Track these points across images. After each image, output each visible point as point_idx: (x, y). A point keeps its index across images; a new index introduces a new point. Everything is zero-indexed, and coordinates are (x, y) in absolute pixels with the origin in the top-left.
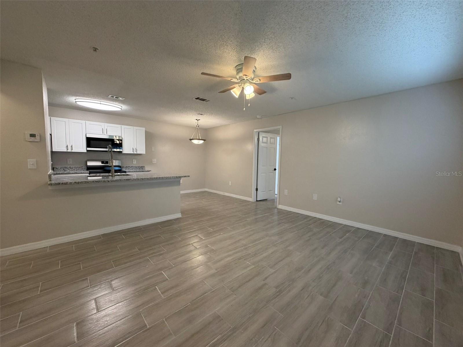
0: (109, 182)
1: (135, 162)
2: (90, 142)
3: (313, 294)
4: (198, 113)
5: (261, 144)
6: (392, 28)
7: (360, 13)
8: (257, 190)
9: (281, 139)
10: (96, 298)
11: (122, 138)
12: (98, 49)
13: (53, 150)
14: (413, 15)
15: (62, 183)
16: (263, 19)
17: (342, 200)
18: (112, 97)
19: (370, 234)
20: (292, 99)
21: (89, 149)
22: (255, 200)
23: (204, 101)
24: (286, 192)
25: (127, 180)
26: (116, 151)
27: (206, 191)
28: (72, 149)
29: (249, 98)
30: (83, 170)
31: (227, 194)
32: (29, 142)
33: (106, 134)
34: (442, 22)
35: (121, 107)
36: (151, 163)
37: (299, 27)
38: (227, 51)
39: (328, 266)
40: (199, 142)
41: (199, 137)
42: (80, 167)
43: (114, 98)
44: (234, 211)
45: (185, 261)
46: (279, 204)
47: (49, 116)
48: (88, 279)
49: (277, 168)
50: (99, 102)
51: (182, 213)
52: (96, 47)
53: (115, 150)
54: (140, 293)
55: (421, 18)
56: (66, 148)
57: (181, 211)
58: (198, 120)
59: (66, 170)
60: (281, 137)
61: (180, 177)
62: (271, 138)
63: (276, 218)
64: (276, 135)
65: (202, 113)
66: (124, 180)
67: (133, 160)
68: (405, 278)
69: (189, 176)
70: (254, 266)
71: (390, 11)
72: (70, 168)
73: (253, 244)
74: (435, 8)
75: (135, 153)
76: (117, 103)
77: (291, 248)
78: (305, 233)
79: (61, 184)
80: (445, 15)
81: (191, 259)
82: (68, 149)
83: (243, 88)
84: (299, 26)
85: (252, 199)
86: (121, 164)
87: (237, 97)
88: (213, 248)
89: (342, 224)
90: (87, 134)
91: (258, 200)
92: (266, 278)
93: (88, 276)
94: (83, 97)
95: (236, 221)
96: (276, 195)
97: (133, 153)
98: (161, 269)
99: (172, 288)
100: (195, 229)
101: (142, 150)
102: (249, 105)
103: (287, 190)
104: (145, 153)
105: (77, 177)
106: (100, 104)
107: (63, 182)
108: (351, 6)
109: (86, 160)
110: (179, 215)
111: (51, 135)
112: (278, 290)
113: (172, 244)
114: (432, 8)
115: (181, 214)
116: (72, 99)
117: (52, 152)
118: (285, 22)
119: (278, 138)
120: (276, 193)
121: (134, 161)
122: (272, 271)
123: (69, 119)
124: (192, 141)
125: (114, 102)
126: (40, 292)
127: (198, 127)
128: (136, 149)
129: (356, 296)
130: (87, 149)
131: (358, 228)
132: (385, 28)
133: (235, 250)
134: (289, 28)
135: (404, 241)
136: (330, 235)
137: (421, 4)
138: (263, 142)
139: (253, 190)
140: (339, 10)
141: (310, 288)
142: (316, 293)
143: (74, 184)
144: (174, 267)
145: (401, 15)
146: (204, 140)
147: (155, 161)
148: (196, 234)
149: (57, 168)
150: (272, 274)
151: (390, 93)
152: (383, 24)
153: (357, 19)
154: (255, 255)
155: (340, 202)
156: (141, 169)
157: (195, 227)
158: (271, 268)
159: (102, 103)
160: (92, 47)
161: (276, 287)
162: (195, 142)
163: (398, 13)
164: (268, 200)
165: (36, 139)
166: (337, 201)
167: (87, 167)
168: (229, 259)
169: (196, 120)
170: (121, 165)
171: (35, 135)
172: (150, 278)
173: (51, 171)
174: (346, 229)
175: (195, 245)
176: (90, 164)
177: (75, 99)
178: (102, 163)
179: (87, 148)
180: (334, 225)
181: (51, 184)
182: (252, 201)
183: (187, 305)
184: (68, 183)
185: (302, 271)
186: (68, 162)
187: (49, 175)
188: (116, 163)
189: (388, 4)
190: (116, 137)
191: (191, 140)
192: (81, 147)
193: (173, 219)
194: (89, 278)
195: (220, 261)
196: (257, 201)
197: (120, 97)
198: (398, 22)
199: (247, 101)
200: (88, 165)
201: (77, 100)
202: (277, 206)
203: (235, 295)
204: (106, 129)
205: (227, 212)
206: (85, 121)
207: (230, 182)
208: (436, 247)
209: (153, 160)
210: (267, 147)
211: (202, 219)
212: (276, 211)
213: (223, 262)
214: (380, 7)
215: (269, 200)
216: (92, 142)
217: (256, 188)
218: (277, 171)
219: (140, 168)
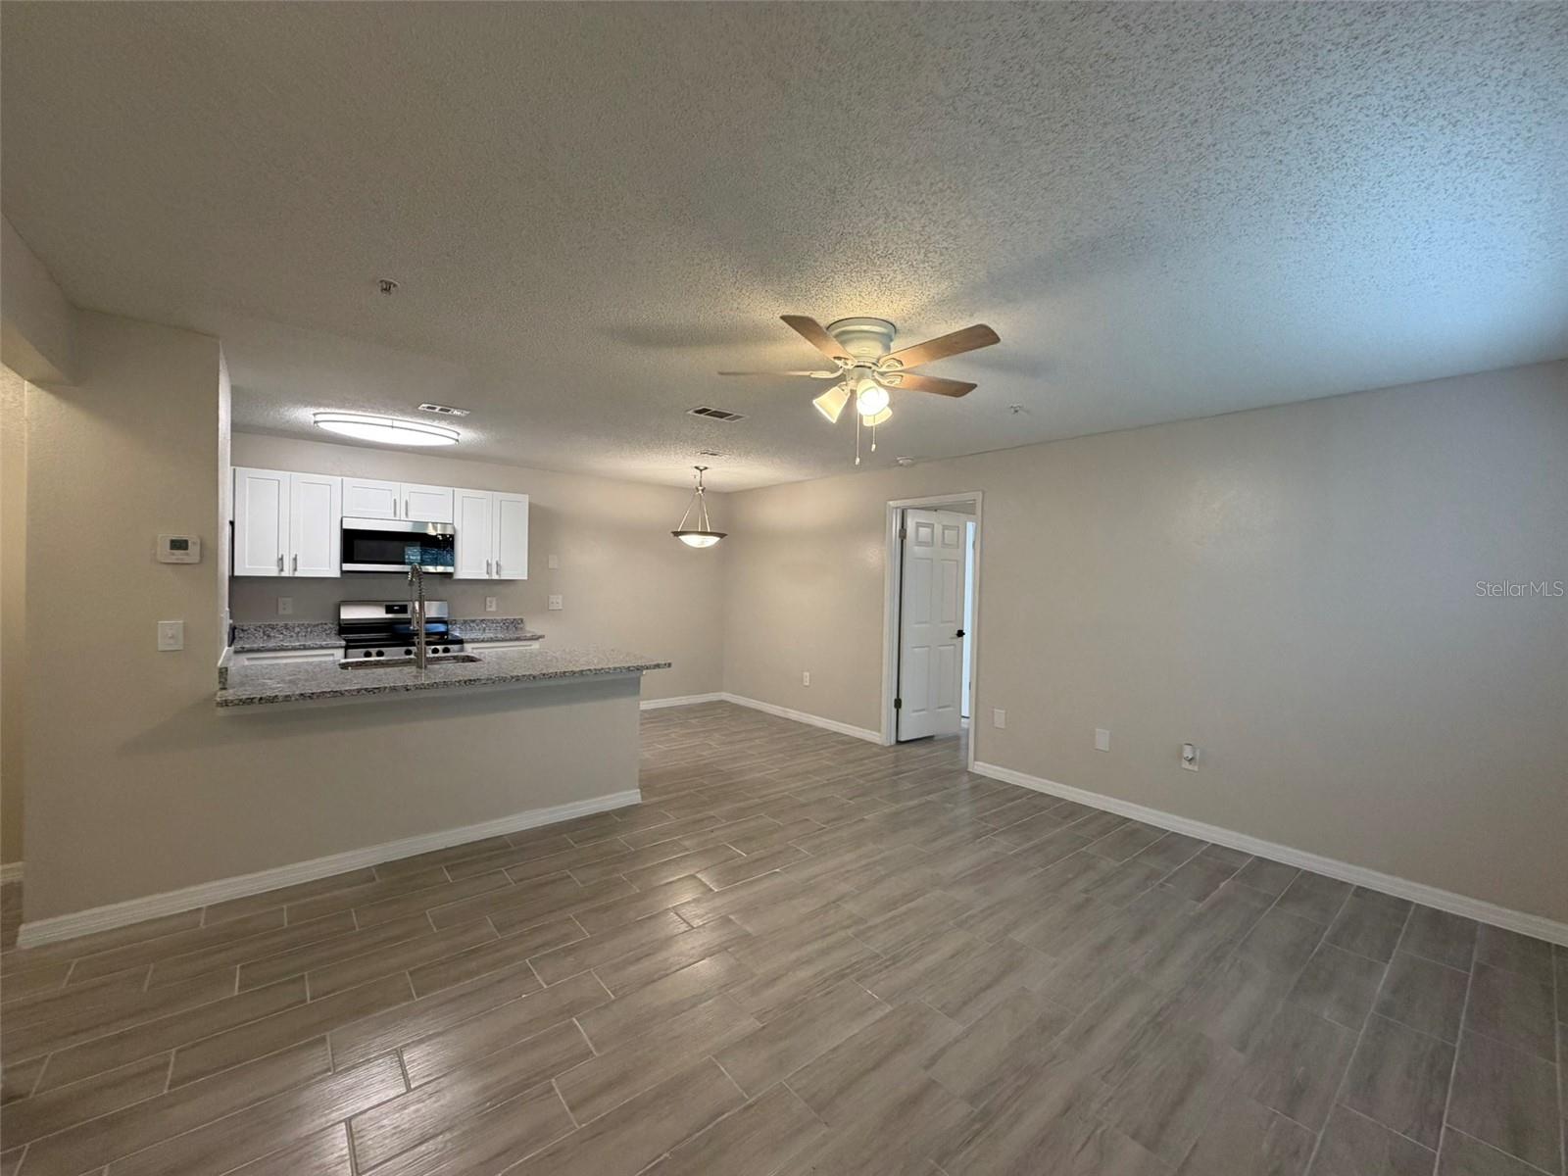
0: (407, 690)
1: (492, 606)
2: (355, 544)
3: (1104, 1131)
4: (703, 449)
5: (913, 549)
6: (1354, 218)
7: (1241, 180)
8: (898, 703)
9: (979, 528)
10: (350, 1119)
11: (454, 528)
12: (395, 285)
13: (236, 574)
14: (1423, 181)
15: (261, 699)
16: (921, 200)
17: (1197, 758)
18: (428, 408)
19: (1306, 887)
20: (1016, 411)
21: (348, 567)
22: (893, 741)
23: (722, 417)
24: (1000, 717)
25: (465, 682)
26: (434, 571)
27: (722, 702)
28: (295, 570)
29: (873, 424)
30: (324, 637)
31: (793, 714)
32: (165, 566)
33: (403, 517)
34: (1525, 198)
35: (455, 436)
36: (544, 609)
37: (1039, 221)
38: (803, 286)
39: (1158, 1014)
40: (703, 542)
41: (704, 525)
42: (318, 625)
43: (437, 410)
44: (818, 781)
45: (650, 980)
46: (975, 759)
47: (231, 465)
48: (328, 1039)
49: (967, 630)
50: (389, 423)
51: (646, 786)
52: (391, 280)
53: (431, 569)
54: (500, 1104)
55: (1452, 190)
56: (278, 566)
57: (640, 780)
58: (701, 471)
59: (272, 634)
60: (980, 523)
61: (639, 669)
62: (945, 528)
63: (964, 811)
64: (963, 516)
65: (715, 452)
66: (459, 682)
67: (488, 599)
68: (1444, 1077)
69: (670, 665)
70: (889, 1008)
71: (1345, 173)
72: (286, 627)
73: (890, 914)
74: (1499, 161)
75: (495, 577)
76: (443, 424)
77: (1019, 936)
78: (1070, 876)
79: (256, 700)
80: (1535, 180)
81: (674, 969)
82: (282, 570)
83: (853, 392)
84: (1038, 219)
85: (882, 737)
86: (449, 613)
87: (834, 420)
88: (749, 929)
89: (1201, 841)
90: (344, 519)
91: (902, 739)
92: (933, 1061)
93: (326, 1030)
94: (340, 408)
95: (828, 822)
96: (963, 720)
97: (486, 577)
98: (571, 1010)
99: (608, 1086)
100: (687, 850)
101: (516, 568)
102: (874, 446)
103: (1003, 711)
104: (526, 578)
105: (307, 671)
106: (392, 427)
107: (263, 696)
108: (1210, 162)
109: (337, 599)
110: (632, 797)
111: (232, 523)
112: (976, 1111)
113: (606, 909)
114: (1488, 161)
115: (639, 790)
116: (304, 415)
117: (233, 579)
118: (993, 208)
119: (970, 527)
120: (965, 712)
121: (491, 602)
122: (956, 1028)
123: (292, 473)
124: (682, 538)
125: (434, 421)
126: (170, 1088)
127: (703, 490)
128: (498, 564)
129: (1265, 1146)
130: (344, 569)
131: (1261, 860)
132: (1328, 219)
133: (824, 937)
134: (1006, 223)
135: (1436, 917)
136: (1162, 885)
137: (1449, 152)
138: (919, 543)
139: (884, 703)
140: (1170, 173)
141: (1095, 1106)
142: (1117, 1126)
143: (297, 700)
144: (613, 1002)
145: (1383, 182)
146: (721, 536)
147: (557, 601)
148: (692, 873)
149: (245, 628)
150: (957, 1041)
151: (1356, 393)
152: (1321, 206)
153: (1231, 196)
154: (895, 959)
155: (1190, 760)
156: (513, 629)
157: (687, 843)
158: (951, 1015)
159: (396, 424)
160: (378, 281)
161: (973, 1098)
162: (693, 541)
163: (1370, 178)
164: (936, 738)
165: (187, 554)
166: (1180, 756)
167: (339, 625)
168: (804, 974)
169: (697, 468)
170: (446, 616)
171: (186, 542)
172: (534, 1045)
173: (227, 648)
174: (1219, 863)
175: (687, 912)
176: (349, 614)
177: (315, 415)
178: (387, 612)
179: (344, 565)
180: (1169, 844)
181: (225, 703)
182: (880, 743)
183: (656, 1162)
184: (281, 699)
185: (1062, 1033)
186: (281, 606)
187: (221, 669)
188: (433, 610)
189: (1335, 156)
190: (435, 529)
191: (677, 534)
192: (324, 561)
193: (613, 811)
194: (331, 1036)
195: (772, 981)
196: (898, 742)
197: (455, 408)
198: (1374, 201)
199: (867, 432)
200: (343, 616)
201: (319, 417)
202: (967, 767)
203: (826, 1123)
204: (407, 502)
205: (793, 785)
206: (340, 478)
207: (808, 674)
208: (1557, 945)
209: (553, 598)
210: (932, 560)
211: (712, 813)
212: (965, 783)
213: (780, 989)
214: (1310, 164)
215: (941, 740)
216: (360, 545)
217: (895, 697)
218: (967, 638)
219: (508, 627)
